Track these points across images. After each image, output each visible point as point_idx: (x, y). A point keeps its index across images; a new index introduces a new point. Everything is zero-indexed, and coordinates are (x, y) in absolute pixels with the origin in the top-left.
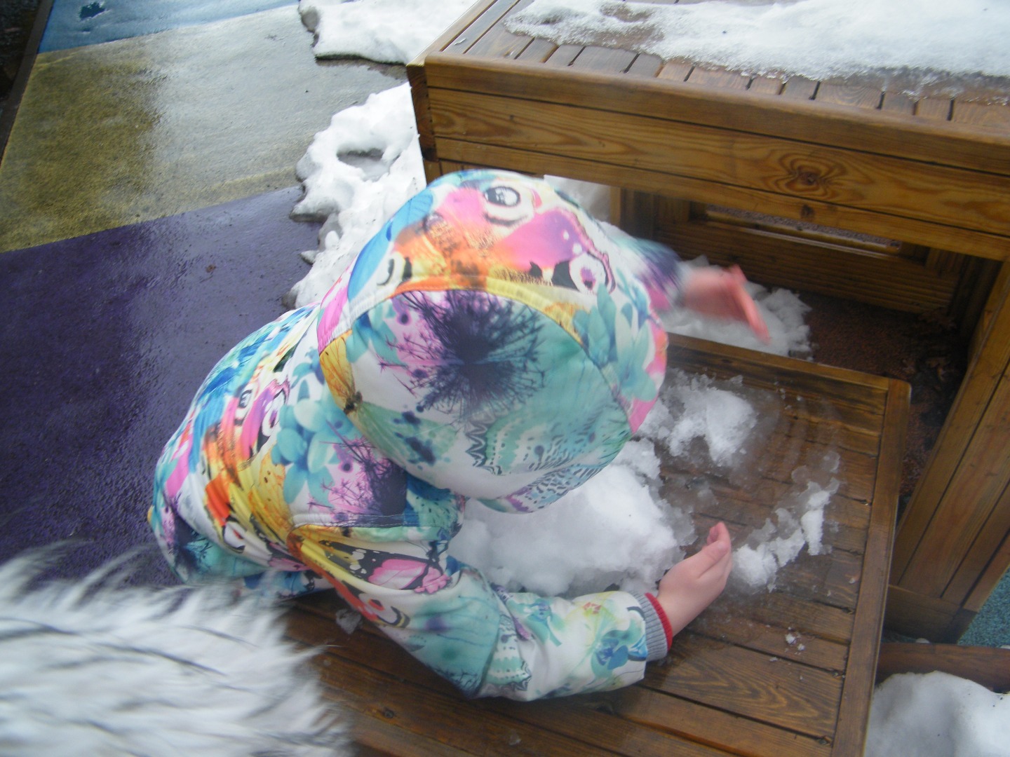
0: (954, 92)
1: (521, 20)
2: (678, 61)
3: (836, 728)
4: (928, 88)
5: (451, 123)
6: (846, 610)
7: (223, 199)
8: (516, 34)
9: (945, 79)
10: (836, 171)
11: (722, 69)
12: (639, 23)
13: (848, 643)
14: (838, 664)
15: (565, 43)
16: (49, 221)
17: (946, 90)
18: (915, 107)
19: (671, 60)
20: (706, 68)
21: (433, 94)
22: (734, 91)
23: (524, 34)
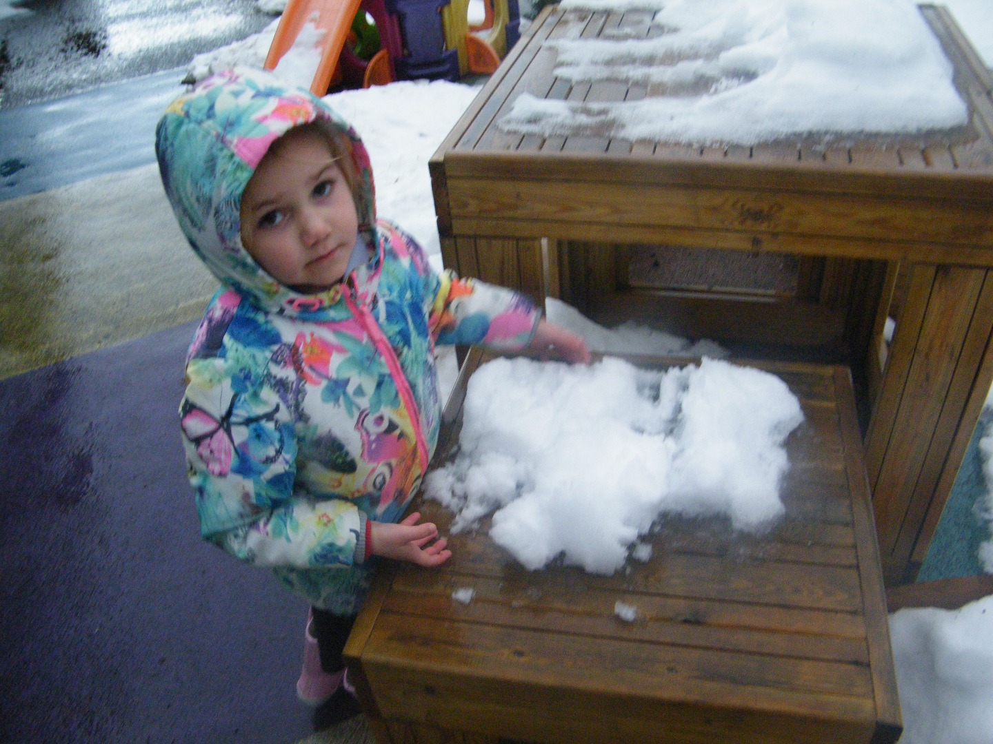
0: (849, 145)
1: (509, 122)
2: (643, 141)
3: (863, 602)
4: (829, 144)
5: (466, 205)
6: (847, 525)
7: (180, 320)
8: (509, 133)
9: (839, 137)
10: (775, 208)
11: (677, 144)
12: (602, 118)
13: (855, 547)
14: (853, 561)
15: (550, 136)
16: (12, 355)
17: (842, 144)
18: (824, 157)
19: (636, 142)
20: (666, 144)
21: (450, 183)
22: (692, 157)
23: (515, 132)
